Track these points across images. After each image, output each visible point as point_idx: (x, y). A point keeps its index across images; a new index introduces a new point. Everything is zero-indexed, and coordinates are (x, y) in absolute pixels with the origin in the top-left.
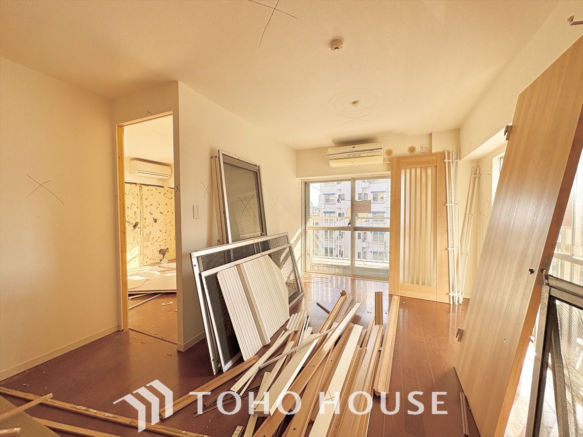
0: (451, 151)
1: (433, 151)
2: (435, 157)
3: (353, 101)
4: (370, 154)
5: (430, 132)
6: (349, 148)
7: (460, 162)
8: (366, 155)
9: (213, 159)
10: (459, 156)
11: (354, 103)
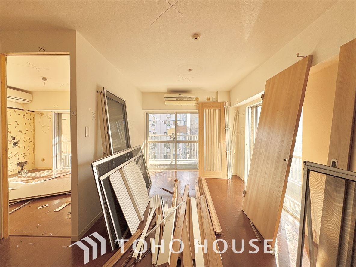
0: (226, 102)
1: (219, 101)
2: (219, 105)
3: (190, 69)
4: (188, 100)
5: (217, 91)
6: (177, 95)
7: (231, 108)
8: (186, 100)
9: (99, 94)
10: (230, 105)
11: (190, 70)
